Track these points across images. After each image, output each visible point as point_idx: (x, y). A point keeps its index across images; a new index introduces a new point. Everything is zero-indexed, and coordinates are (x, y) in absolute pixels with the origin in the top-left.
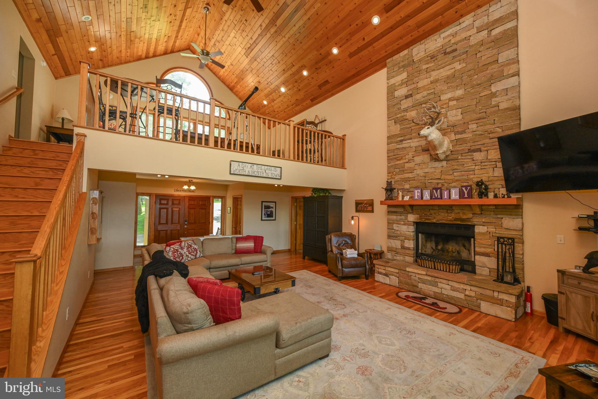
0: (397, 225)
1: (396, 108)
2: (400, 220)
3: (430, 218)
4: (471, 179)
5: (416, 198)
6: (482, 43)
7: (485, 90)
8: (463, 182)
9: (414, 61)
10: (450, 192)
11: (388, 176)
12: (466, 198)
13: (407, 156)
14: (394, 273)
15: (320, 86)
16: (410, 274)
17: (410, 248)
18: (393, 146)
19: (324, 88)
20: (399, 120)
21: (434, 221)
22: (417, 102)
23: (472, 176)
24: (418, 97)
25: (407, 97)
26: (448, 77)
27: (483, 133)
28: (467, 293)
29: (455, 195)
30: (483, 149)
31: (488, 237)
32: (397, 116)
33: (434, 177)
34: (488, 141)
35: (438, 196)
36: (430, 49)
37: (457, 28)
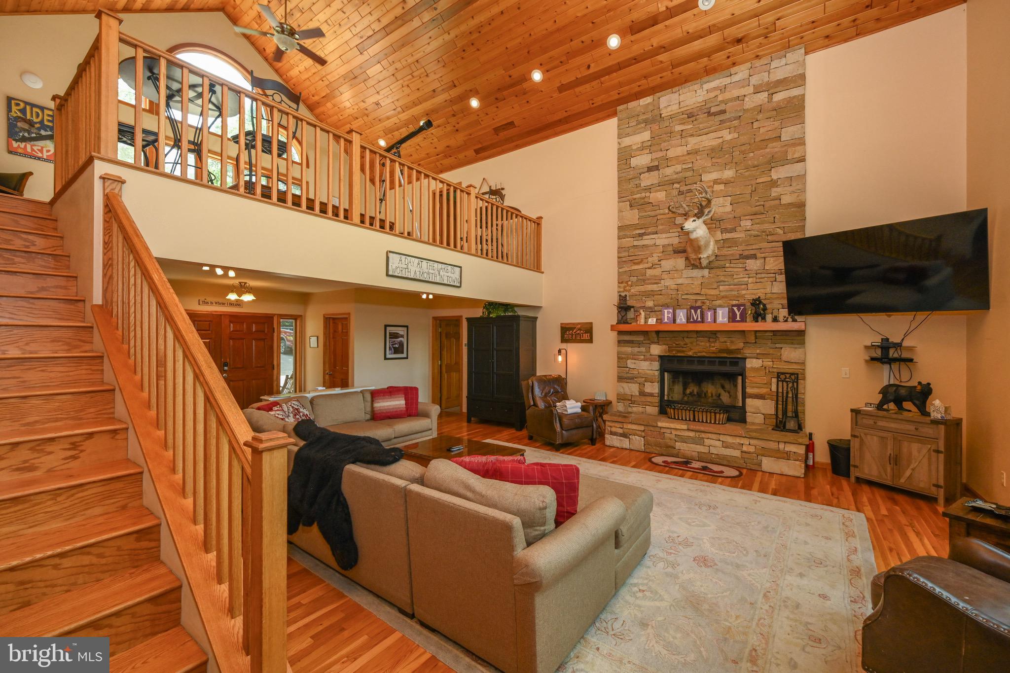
0: (633, 361)
1: (632, 185)
2: (639, 354)
3: (684, 349)
4: (743, 296)
5: (666, 320)
6: (760, 109)
7: (764, 176)
8: (731, 300)
9: (662, 116)
10: (715, 312)
11: (619, 287)
12: (738, 321)
13: (650, 259)
14: (637, 432)
15: (497, 130)
16: (662, 431)
17: (653, 393)
18: (629, 242)
19: (503, 135)
20: (637, 203)
21: (690, 354)
22: (666, 179)
23: (744, 292)
24: (669, 171)
25: (650, 169)
26: (713, 149)
27: (759, 234)
28: (745, 448)
29: (722, 316)
30: (759, 255)
31: (763, 373)
32: (635, 197)
33: (691, 291)
34: (764, 245)
35: (697, 318)
36: (687, 103)
37: (727, 81)
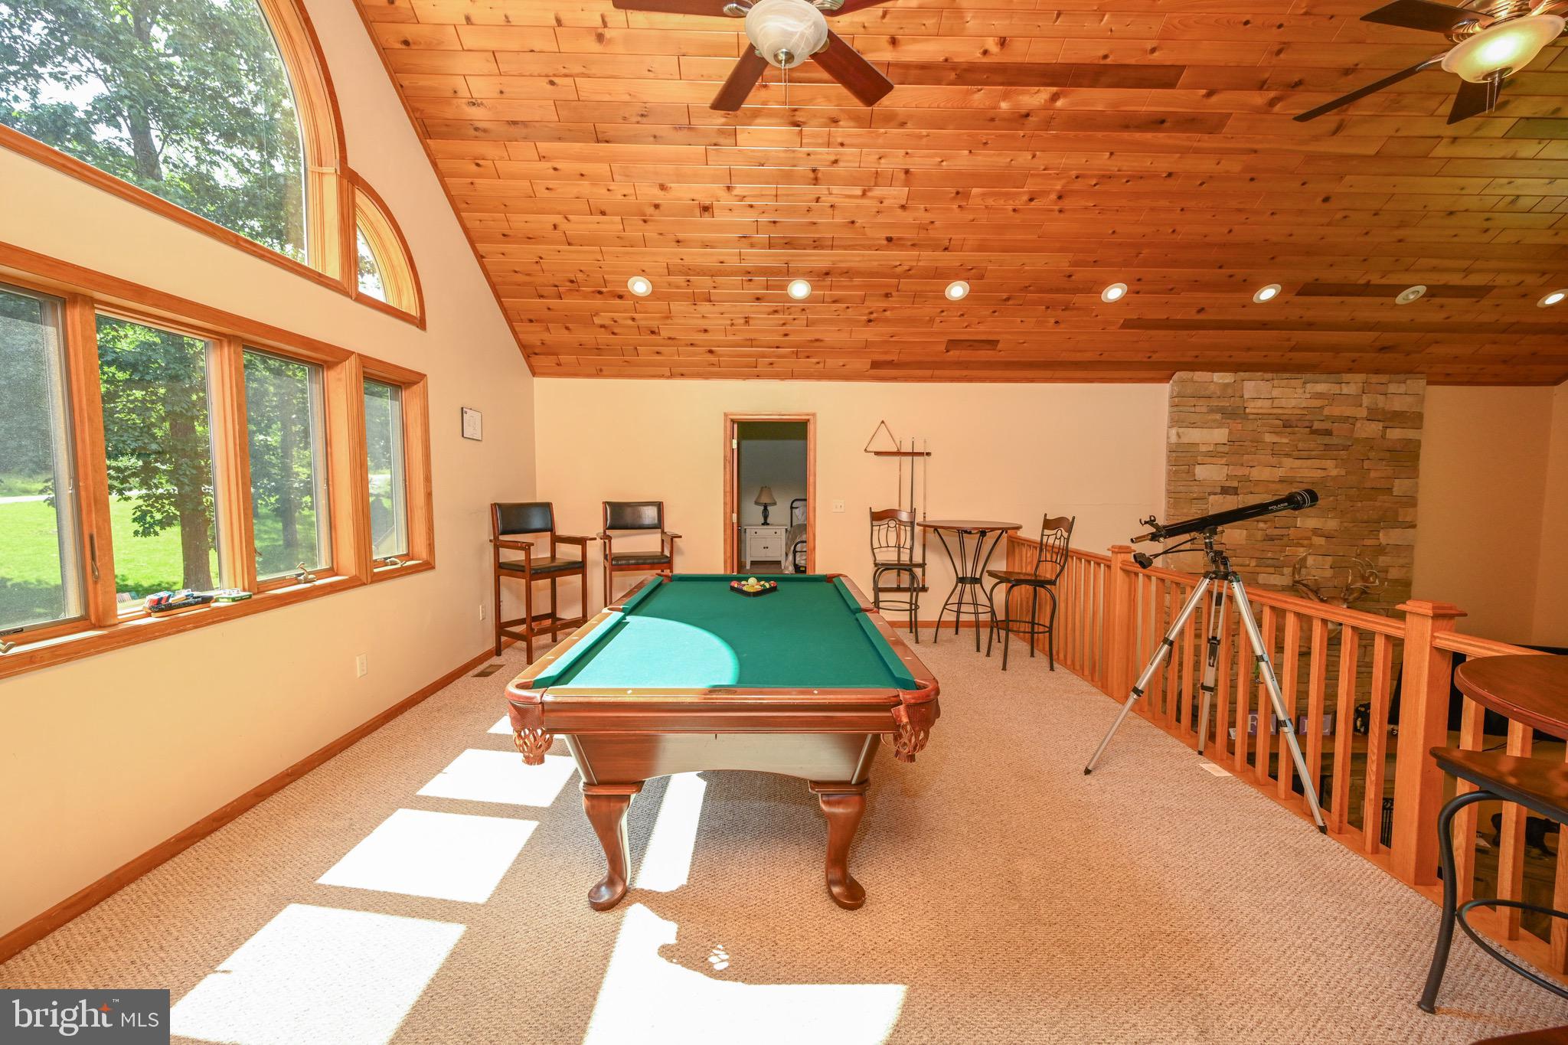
7: (1372, 537)
15: (953, 344)
19: (954, 354)
25: (1224, 490)
36: (1283, 403)
37: (1335, 389)
